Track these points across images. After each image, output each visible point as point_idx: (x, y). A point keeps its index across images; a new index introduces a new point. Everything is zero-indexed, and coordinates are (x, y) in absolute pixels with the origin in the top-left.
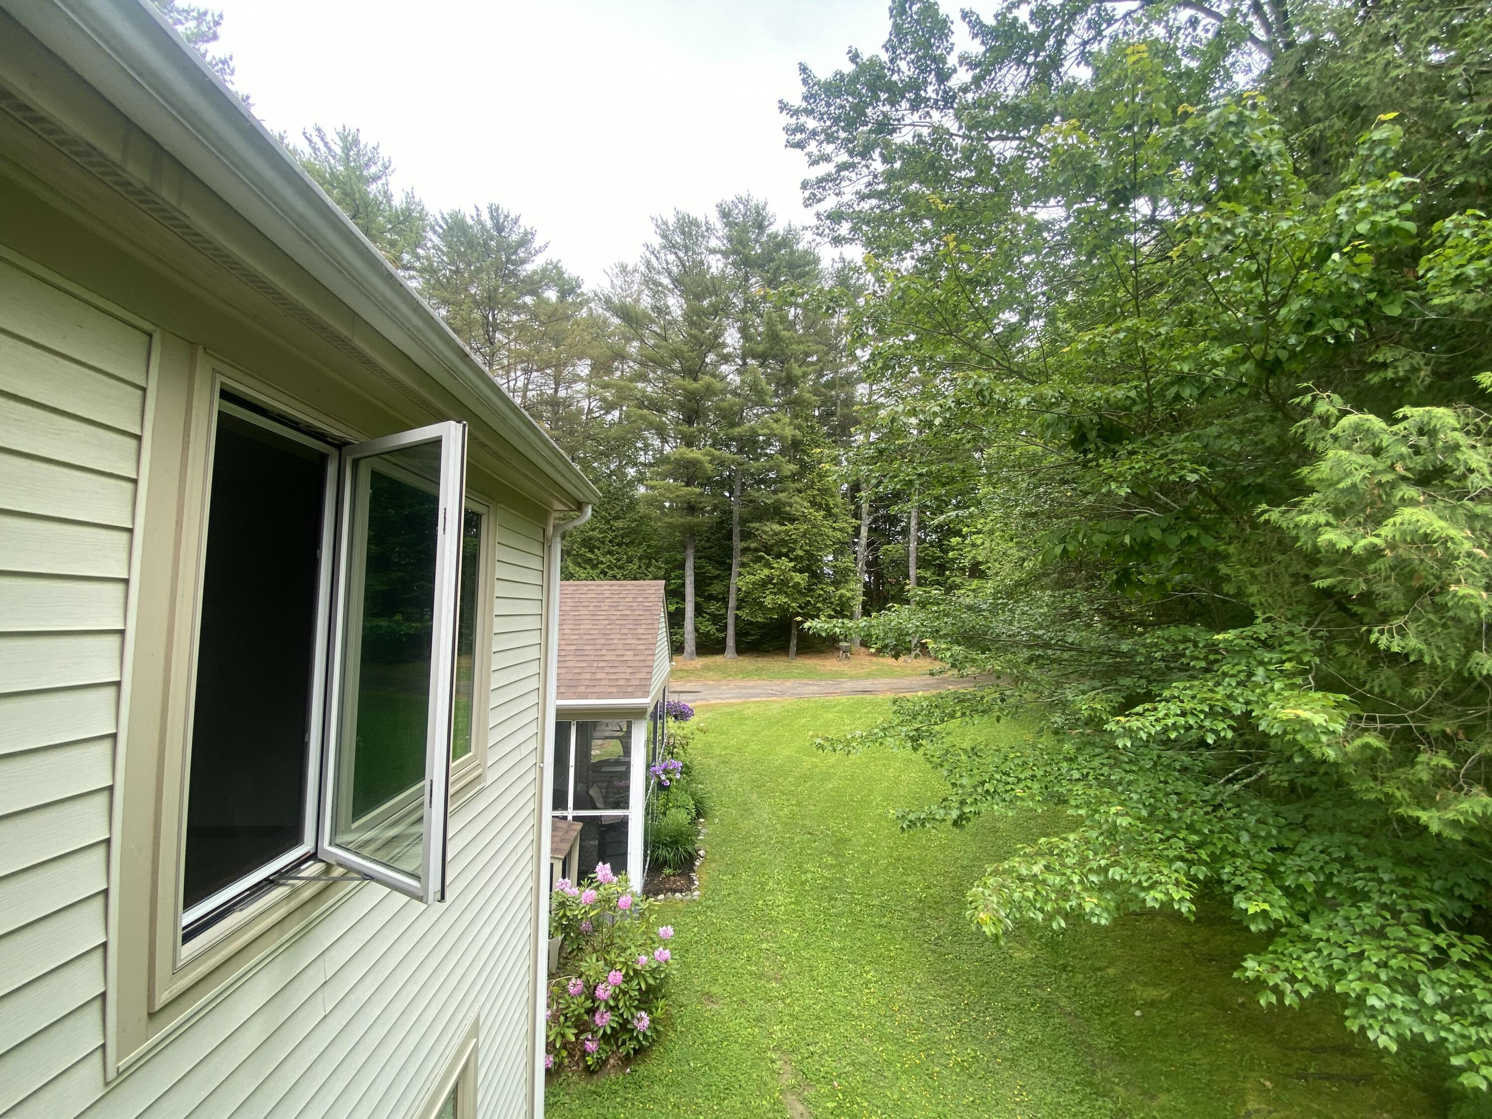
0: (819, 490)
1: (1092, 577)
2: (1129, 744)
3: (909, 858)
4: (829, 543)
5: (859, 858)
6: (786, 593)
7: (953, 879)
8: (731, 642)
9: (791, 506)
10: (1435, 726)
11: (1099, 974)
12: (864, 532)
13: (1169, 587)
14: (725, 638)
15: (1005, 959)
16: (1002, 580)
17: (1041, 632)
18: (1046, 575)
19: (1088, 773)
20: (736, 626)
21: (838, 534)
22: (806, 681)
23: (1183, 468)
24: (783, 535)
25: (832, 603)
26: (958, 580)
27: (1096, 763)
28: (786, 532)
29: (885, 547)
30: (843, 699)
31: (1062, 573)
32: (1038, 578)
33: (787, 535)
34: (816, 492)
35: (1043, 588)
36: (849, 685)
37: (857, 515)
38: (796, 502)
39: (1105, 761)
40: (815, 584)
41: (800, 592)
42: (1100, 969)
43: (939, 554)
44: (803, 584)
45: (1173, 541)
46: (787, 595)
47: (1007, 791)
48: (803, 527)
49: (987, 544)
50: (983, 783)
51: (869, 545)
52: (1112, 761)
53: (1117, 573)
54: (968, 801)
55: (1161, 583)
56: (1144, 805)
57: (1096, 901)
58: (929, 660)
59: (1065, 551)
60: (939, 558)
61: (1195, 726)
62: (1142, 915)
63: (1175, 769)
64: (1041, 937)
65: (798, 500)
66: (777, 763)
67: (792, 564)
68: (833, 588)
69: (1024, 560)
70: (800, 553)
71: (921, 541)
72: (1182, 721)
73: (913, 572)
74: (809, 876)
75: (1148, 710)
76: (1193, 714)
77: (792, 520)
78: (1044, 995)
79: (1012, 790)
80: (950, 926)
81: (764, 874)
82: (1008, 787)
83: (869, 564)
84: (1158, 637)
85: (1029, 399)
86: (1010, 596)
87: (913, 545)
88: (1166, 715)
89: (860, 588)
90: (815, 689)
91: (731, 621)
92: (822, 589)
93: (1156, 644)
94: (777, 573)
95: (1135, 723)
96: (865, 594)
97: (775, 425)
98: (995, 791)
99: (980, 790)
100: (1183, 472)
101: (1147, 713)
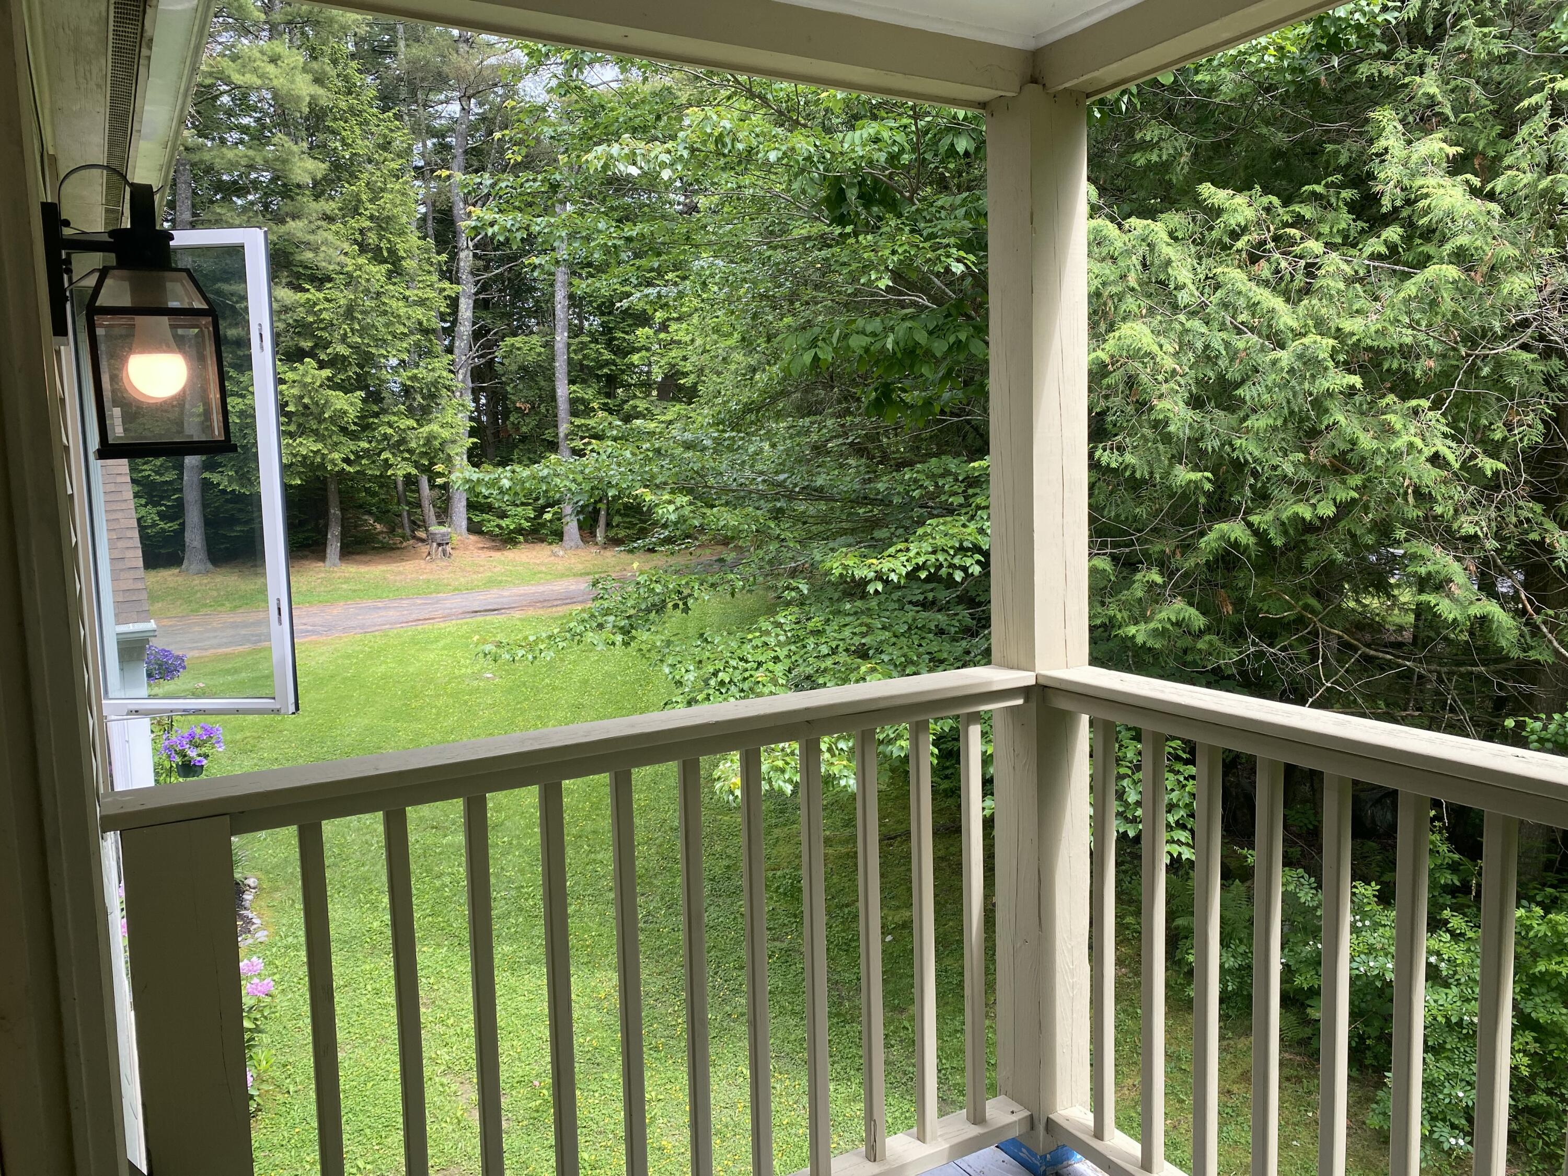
0: (371, 218)
1: (847, 397)
2: (880, 588)
3: (595, 832)
4: (401, 329)
5: (520, 845)
6: (316, 432)
7: (660, 846)
8: (194, 537)
9: (316, 250)
10: (1156, 548)
11: (846, 910)
12: (466, 310)
13: (937, 409)
14: (181, 532)
15: (735, 918)
16: (725, 403)
17: (782, 477)
18: (784, 393)
19: (837, 646)
20: (205, 505)
21: (419, 313)
22: (370, 603)
23: (948, 256)
24: (301, 312)
25: (409, 451)
26: (642, 405)
27: (847, 633)
28: (310, 306)
29: (509, 340)
30: (451, 626)
31: (806, 391)
32: (774, 399)
33: (310, 312)
34: (368, 224)
35: (779, 416)
36: (456, 602)
37: (450, 274)
38: (325, 242)
39: (857, 630)
40: (376, 415)
41: (344, 430)
42: (847, 906)
43: (607, 355)
44: (352, 413)
45: (940, 347)
46: (318, 436)
47: (745, 679)
48: (343, 297)
49: (699, 342)
50: (715, 674)
51: (477, 335)
52: (864, 629)
53: (876, 390)
54: (699, 698)
55: (928, 403)
56: (896, 666)
57: (845, 763)
58: (594, 550)
59: (816, 358)
60: (607, 363)
61: (945, 564)
62: (896, 837)
63: (930, 631)
64: (778, 887)
65: (331, 237)
66: (348, 740)
67: (327, 372)
68: (412, 423)
69: (754, 370)
70: (342, 350)
71: (575, 332)
72: (932, 558)
73: (563, 390)
74: (447, 880)
75: (900, 550)
76: (943, 550)
77: (320, 280)
78: (784, 945)
79: (751, 676)
80: (662, 899)
81: (371, 891)
82: (747, 674)
83: (478, 374)
84: (918, 472)
85: (780, 154)
86: (735, 427)
87: (561, 338)
88: (918, 553)
89: (463, 423)
90: (392, 614)
91: (192, 497)
92: (390, 425)
93: (916, 481)
94: (295, 391)
95: (886, 565)
96: (472, 433)
97: (271, 69)
98: (731, 681)
99: (712, 682)
100: (949, 260)
101: (899, 554)
